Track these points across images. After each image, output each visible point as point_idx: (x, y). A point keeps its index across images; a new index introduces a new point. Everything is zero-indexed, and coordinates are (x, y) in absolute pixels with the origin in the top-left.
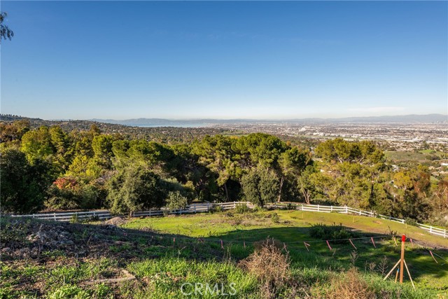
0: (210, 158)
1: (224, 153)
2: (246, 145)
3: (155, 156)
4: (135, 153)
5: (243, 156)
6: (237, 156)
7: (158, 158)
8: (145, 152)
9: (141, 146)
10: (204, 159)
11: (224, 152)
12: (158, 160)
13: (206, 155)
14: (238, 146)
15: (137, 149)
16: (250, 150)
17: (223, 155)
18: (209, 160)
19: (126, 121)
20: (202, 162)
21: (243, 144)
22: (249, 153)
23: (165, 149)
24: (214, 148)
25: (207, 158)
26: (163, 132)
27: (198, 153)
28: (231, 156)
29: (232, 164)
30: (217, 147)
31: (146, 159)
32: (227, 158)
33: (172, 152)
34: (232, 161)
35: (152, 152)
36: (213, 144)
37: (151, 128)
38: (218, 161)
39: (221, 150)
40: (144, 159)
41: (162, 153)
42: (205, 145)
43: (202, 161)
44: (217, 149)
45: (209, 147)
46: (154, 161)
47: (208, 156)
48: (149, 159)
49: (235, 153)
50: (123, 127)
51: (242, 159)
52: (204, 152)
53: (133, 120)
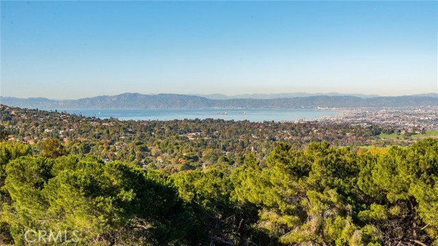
0: (289, 212)
1: (334, 199)
2: (403, 175)
3: (119, 203)
4: (62, 194)
5: (395, 211)
6: (377, 210)
7: (129, 209)
8: (92, 190)
9: (82, 173)
10: (273, 215)
11: (333, 195)
12: (128, 214)
13: (275, 205)
14: (380, 178)
15: (68, 181)
16: (417, 190)
17: (331, 205)
18: (285, 219)
19: (82, 102)
20: (267, 225)
21: (393, 171)
22: (412, 202)
23: (151, 185)
24: (300, 184)
25: (279, 212)
26: (190, 136)
27: (253, 198)
28: (357, 210)
29: (358, 235)
30: (311, 180)
31: (94, 211)
32: (343, 213)
33: (171, 192)
34: (358, 222)
35: (112, 191)
36: (300, 172)
37: (155, 124)
38: (313, 223)
39: (322, 191)
40: (90, 212)
41: (140, 194)
42: (277, 173)
43: (268, 222)
44: (311, 187)
45: (286, 179)
46: (116, 219)
47: (283, 207)
48: (101, 211)
49: (369, 201)
50: (75, 119)
51: (391, 218)
52: (269, 196)
53: (103, 99)
